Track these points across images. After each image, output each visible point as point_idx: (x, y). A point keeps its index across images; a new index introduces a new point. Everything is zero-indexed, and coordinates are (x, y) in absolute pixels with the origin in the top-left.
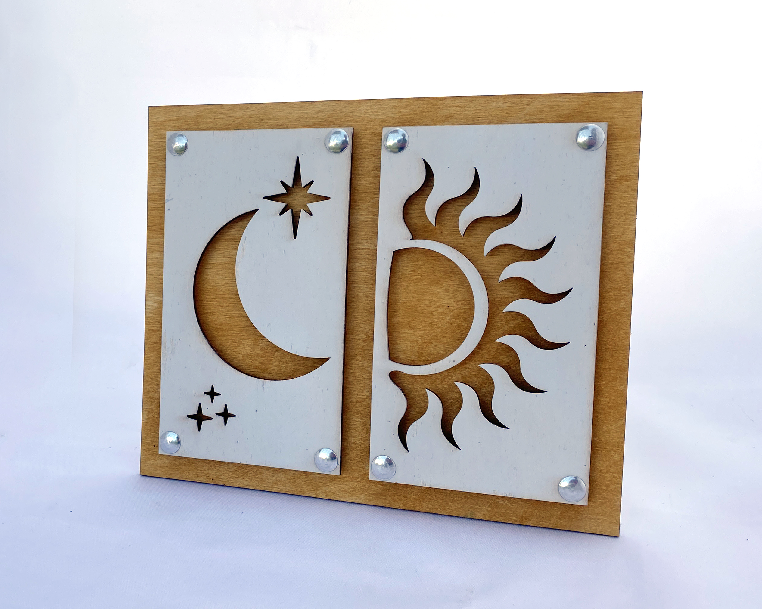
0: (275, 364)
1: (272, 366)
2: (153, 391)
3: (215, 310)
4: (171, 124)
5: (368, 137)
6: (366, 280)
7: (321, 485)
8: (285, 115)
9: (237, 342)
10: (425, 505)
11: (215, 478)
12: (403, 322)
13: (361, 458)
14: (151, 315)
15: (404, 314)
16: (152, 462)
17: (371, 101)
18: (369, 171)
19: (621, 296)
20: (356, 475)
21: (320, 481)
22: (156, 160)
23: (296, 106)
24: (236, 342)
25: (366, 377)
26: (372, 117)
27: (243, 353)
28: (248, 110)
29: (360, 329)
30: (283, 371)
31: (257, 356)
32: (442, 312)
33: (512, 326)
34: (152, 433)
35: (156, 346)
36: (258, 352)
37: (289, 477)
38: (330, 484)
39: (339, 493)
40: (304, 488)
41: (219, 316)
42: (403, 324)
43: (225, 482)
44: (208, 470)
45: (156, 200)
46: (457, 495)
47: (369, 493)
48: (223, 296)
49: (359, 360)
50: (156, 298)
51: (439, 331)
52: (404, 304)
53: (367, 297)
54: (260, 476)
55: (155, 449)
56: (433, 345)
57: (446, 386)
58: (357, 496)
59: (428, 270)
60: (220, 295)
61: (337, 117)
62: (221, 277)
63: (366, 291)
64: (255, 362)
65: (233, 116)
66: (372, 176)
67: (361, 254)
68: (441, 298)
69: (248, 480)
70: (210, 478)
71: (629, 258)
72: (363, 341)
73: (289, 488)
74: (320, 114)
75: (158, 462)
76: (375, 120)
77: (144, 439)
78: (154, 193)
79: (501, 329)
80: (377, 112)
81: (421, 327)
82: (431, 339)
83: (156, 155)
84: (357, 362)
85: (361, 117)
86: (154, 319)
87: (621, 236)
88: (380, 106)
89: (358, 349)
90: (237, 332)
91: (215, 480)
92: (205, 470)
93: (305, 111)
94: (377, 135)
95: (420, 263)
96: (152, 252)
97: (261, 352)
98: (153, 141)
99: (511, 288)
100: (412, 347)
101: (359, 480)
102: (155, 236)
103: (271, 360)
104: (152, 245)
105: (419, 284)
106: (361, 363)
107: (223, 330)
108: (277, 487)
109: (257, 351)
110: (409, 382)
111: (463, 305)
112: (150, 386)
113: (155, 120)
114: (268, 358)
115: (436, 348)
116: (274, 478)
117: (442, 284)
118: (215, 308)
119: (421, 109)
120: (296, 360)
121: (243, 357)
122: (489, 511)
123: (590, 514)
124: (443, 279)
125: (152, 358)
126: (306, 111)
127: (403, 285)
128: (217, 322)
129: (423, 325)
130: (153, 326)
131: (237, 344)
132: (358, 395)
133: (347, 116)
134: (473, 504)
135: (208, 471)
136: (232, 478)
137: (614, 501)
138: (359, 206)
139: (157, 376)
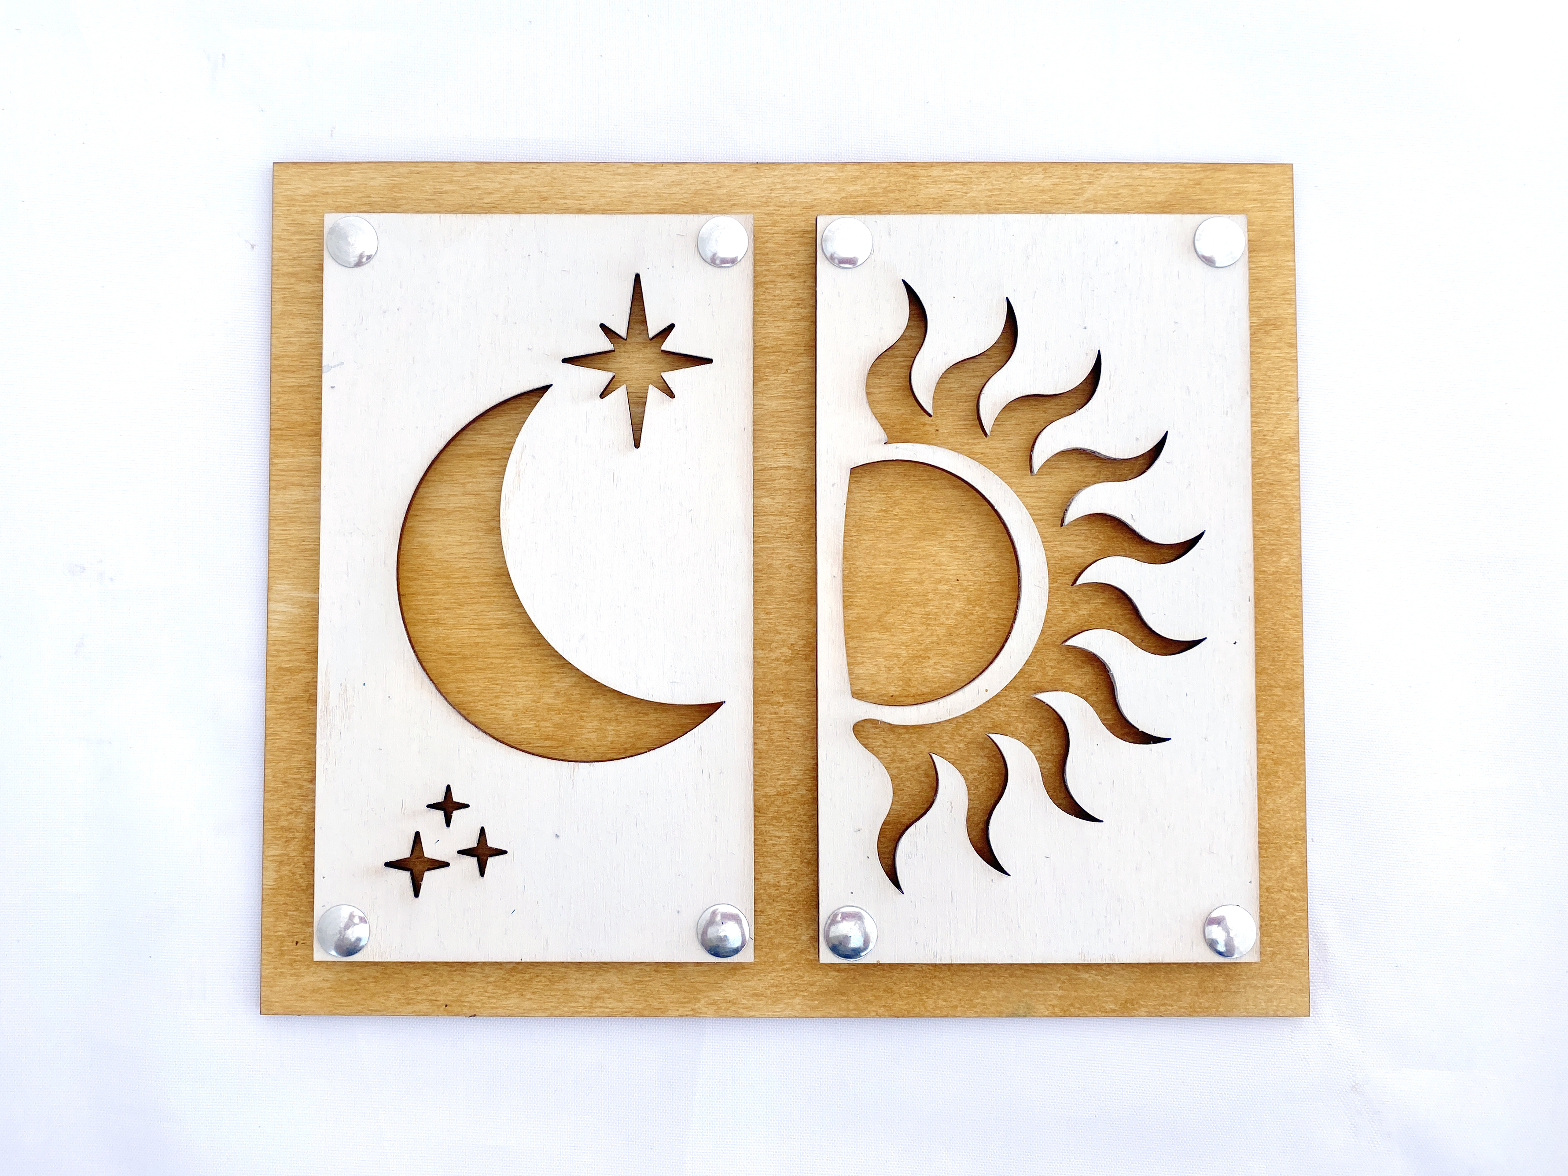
0: (590, 726)
1: (584, 731)
2: (290, 813)
3: (445, 613)
4: (330, 201)
5: (779, 238)
6: (787, 532)
7: (704, 989)
8: (596, 189)
9: (501, 682)
10: (930, 1001)
11: (453, 1001)
12: (868, 618)
13: (792, 917)
14: (282, 633)
15: (868, 599)
16: (291, 981)
17: (783, 167)
18: (783, 307)
19: (1281, 545)
20: (782, 956)
21: (701, 979)
22: (293, 280)
23: (621, 171)
24: (498, 682)
25: (796, 739)
26: (786, 198)
27: (514, 707)
28: (513, 176)
29: (778, 637)
30: (610, 739)
31: (549, 710)
32: (946, 591)
33: (1085, 613)
34: (289, 913)
35: (295, 705)
36: (550, 701)
37: (630, 979)
38: (725, 982)
39: (744, 1001)
40: (666, 1001)
41: (454, 626)
42: (868, 620)
43: (478, 1007)
44: (432, 985)
45: (294, 369)
46: (995, 972)
47: (812, 993)
48: (465, 580)
49: (779, 703)
50: (295, 593)
51: (941, 631)
52: (869, 580)
53: (789, 567)
54: (561, 986)
55: (297, 949)
56: (932, 662)
57: (961, 745)
58: (786, 1001)
59: (913, 509)
60: (457, 578)
61: (710, 197)
62: (459, 538)
63: (787, 556)
64: (542, 724)
65: (478, 188)
66: (791, 317)
67: (775, 480)
68: (941, 565)
69: (532, 997)
70: (439, 1003)
71: (1290, 472)
72: (786, 661)
73: (631, 1004)
74: (675, 189)
75: (305, 980)
76: (792, 204)
77: (267, 929)
78: (289, 354)
79: (1064, 620)
80: (794, 189)
81: (905, 626)
82: (926, 650)
83: (291, 270)
84: (775, 707)
85: (763, 197)
86: (290, 643)
87: (1273, 431)
88: (800, 178)
89: (776, 680)
90: (498, 661)
91: (451, 1006)
92: (426, 986)
93: (642, 183)
94: (797, 235)
95: (897, 493)
96: (284, 488)
97: (558, 702)
98: (281, 239)
99: (1077, 538)
100: (889, 669)
101: (788, 966)
102: (292, 451)
103: (581, 718)
104: (283, 473)
105: (896, 537)
106: (783, 708)
107: (465, 658)
108: (601, 1005)
109: (548, 698)
110: (885, 741)
111: (986, 576)
112: (282, 802)
113: (288, 193)
114: (575, 714)
115: (938, 667)
116: (595, 986)
117: (942, 536)
118: (446, 609)
119: (884, 185)
120: (640, 713)
121: (513, 715)
122: (1060, 998)
123: (1252, 978)
124: (945, 524)
125: (285, 735)
126: (645, 183)
127: (864, 540)
128: (450, 641)
129: (909, 621)
130: (288, 658)
131: (499, 687)
132: (778, 779)
133: (733, 196)
134: (1027, 987)
135: (433, 988)
136: (494, 997)
137: (1296, 946)
138: (766, 379)
139: (300, 776)
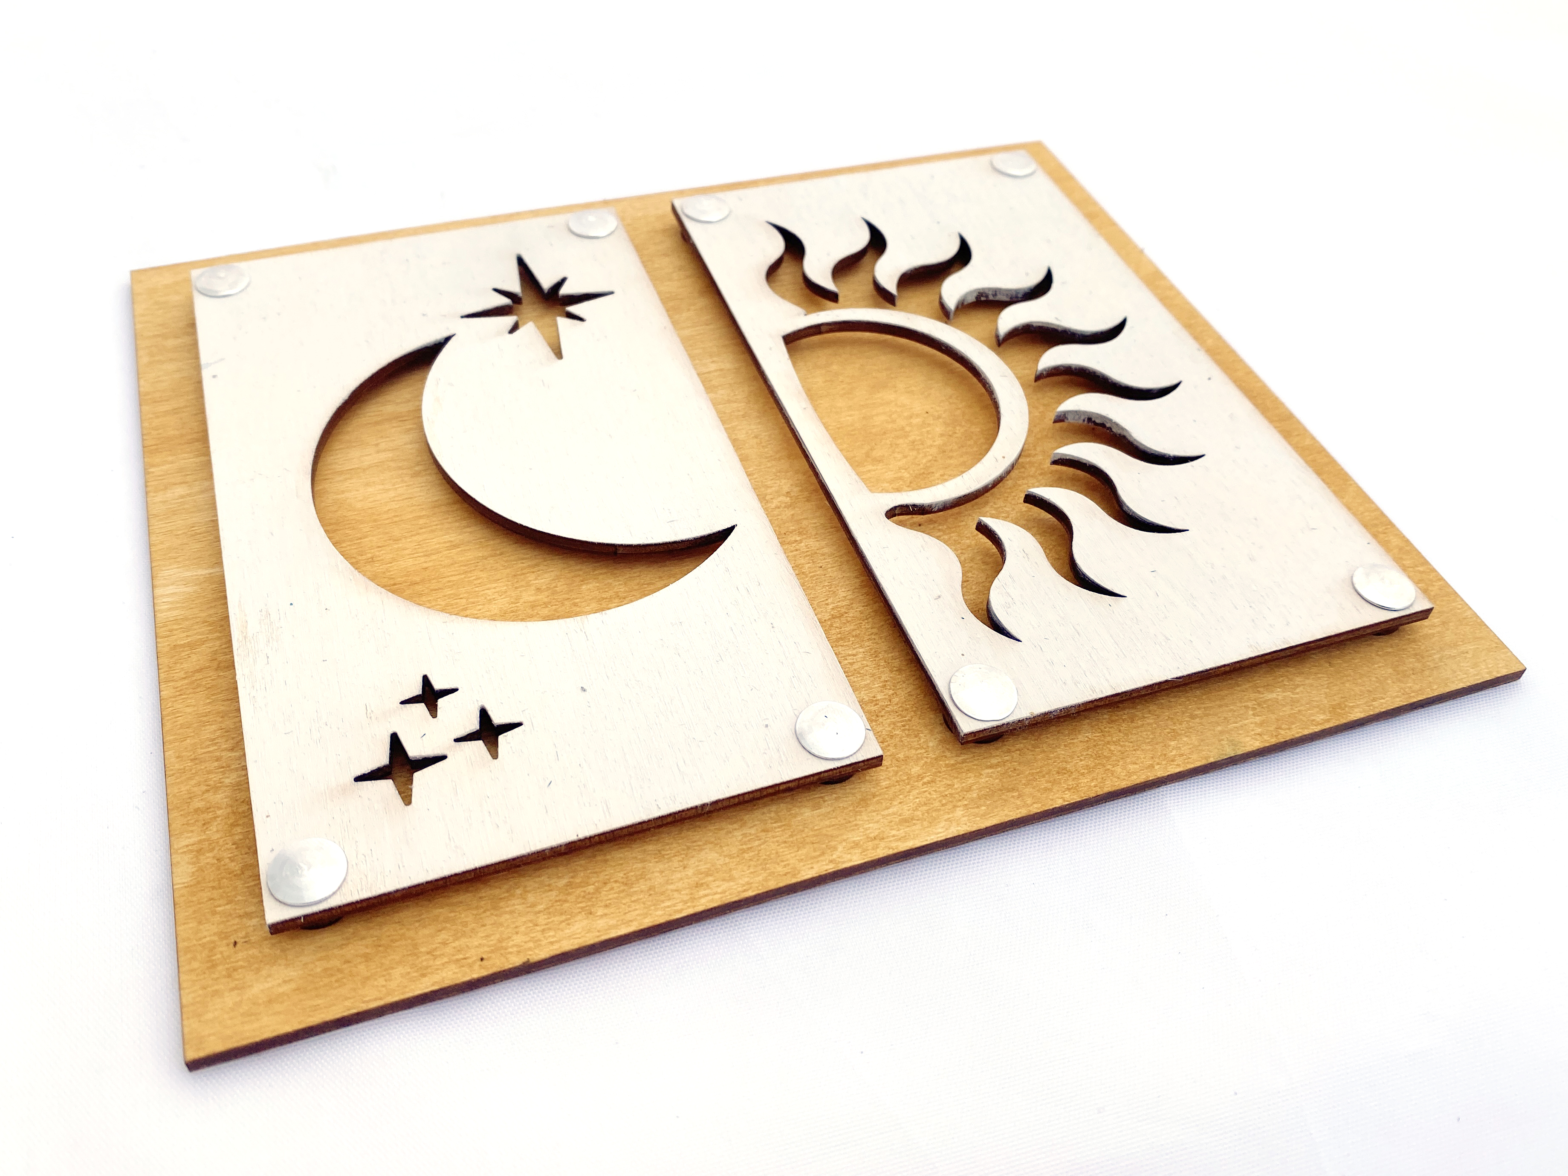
6: (742, 413)
11: (490, 952)
14: (174, 613)
24: (461, 596)
25: (830, 566)
26: (639, 214)
29: (769, 491)
31: (533, 607)
32: (921, 423)
34: (219, 910)
35: (200, 678)
36: (532, 598)
37: (734, 850)
38: (858, 817)
39: (894, 832)
41: (394, 560)
43: (530, 949)
44: (454, 941)
47: (972, 800)
48: (397, 519)
50: (188, 574)
58: (946, 817)
60: (387, 519)
68: (906, 406)
70: (470, 961)
75: (254, 991)
77: (185, 941)
91: (489, 959)
92: (444, 944)
96: (163, 490)
97: (543, 597)
101: (928, 778)
103: (575, 605)
104: (161, 478)
105: (851, 396)
106: (803, 544)
111: (952, 405)
112: (193, 782)
114: (566, 602)
116: (690, 872)
117: (894, 387)
120: (643, 584)
122: (1261, 724)
124: (892, 378)
125: (189, 710)
129: (897, 450)
130: (185, 635)
132: (827, 604)
135: (457, 944)
139: (216, 748)
